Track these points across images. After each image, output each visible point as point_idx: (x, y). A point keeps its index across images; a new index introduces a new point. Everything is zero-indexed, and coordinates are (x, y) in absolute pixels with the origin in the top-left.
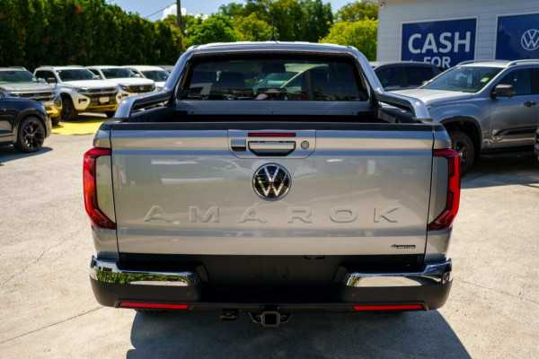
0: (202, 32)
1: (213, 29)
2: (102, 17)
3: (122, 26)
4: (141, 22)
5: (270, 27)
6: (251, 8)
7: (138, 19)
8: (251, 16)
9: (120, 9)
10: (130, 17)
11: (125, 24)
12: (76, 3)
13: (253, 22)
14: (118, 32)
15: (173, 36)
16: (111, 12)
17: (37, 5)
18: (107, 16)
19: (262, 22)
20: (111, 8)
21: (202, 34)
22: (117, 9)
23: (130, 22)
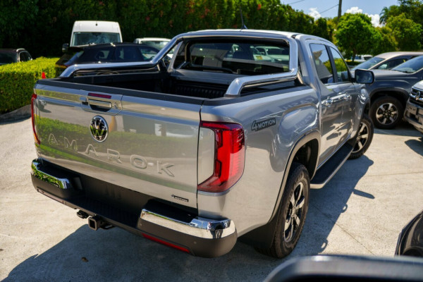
0: (348, 26)
1: (356, 25)
2: (276, 13)
3: (290, 19)
4: (305, 17)
5: (416, 25)
6: (403, 9)
7: (302, 14)
8: (401, 15)
9: (290, 7)
10: (297, 13)
11: (292, 18)
12: (258, 3)
13: (402, 20)
14: (286, 23)
15: (328, 28)
16: (283, 9)
17: (230, 3)
18: (280, 12)
19: (409, 20)
20: (284, 7)
21: (348, 28)
22: (289, 8)
23: (296, 16)
